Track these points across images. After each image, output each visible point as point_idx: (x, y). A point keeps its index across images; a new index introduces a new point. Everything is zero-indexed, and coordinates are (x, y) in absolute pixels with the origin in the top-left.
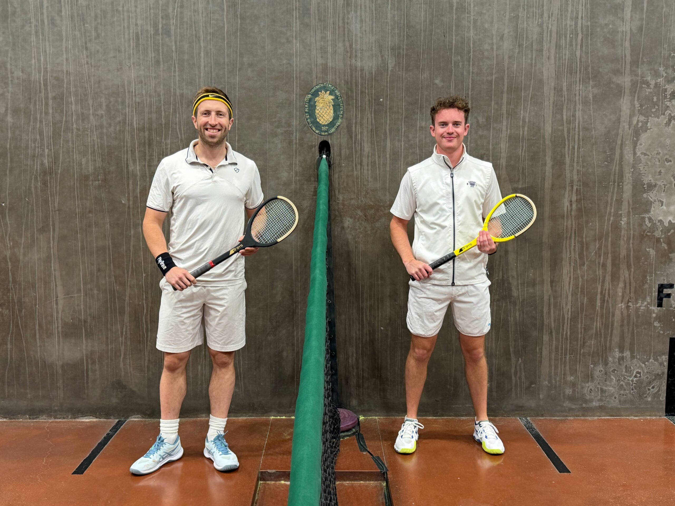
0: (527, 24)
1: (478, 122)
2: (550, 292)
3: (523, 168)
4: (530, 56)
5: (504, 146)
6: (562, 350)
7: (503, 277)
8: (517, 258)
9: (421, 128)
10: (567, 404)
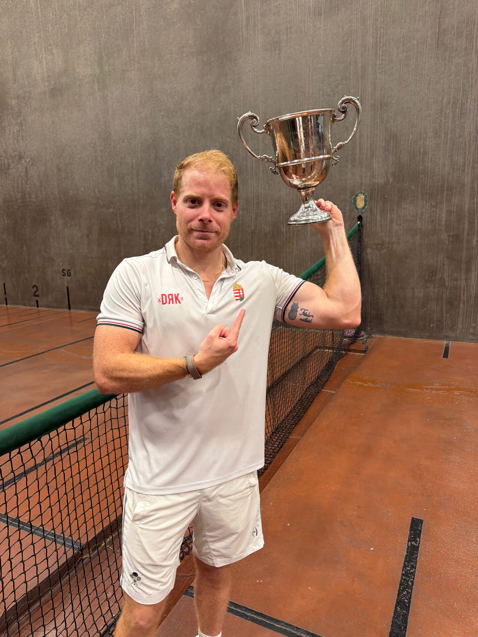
0: (457, 158)
1: (432, 205)
2: (465, 284)
3: (453, 226)
4: (458, 173)
5: (444, 215)
6: (469, 311)
7: (441, 277)
8: (449, 268)
9: (404, 208)
10: (471, 337)
